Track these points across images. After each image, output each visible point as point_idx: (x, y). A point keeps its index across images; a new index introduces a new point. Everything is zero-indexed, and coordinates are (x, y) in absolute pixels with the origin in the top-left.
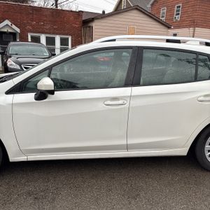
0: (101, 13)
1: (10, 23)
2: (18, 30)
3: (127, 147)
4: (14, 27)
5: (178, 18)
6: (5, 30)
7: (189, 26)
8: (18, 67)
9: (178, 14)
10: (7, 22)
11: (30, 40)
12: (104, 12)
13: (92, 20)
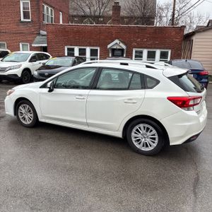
1: (118, 42)
2: (124, 47)
4: (121, 44)
6: (115, 47)
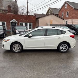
0: (42, 14)
1: (15, 20)
3: (45, 47)
4: (16, 21)
5: (68, 16)
7: (71, 19)
8: (19, 33)
9: (67, 15)
10: (14, 20)
11: (20, 25)
12: (43, 14)
13: (39, 18)
